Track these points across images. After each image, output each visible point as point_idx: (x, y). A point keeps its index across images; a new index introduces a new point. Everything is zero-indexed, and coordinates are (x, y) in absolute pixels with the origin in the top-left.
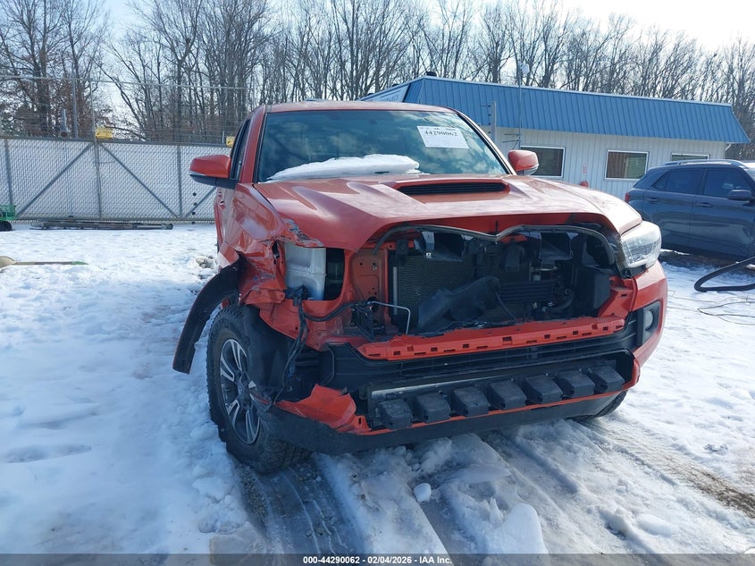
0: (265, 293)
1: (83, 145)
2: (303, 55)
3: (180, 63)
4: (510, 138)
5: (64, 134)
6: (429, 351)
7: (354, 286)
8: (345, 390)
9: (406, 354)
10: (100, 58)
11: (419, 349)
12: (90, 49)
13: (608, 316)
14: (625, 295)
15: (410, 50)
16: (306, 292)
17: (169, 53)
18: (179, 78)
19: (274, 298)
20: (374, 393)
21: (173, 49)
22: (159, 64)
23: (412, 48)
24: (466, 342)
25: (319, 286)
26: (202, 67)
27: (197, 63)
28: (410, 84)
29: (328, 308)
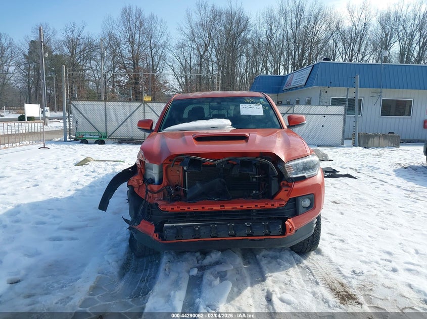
0: (135, 180)
1: (138, 104)
2: (268, 48)
3: (201, 57)
4: (376, 94)
5: (130, 99)
6: (186, 209)
7: (168, 180)
8: (153, 222)
9: (176, 209)
10: (165, 56)
11: (181, 208)
12: (160, 52)
13: (278, 200)
14: (287, 190)
15: (331, 41)
16: (152, 181)
17: (196, 51)
18: (200, 65)
19: (138, 183)
20: (165, 225)
21: (198, 50)
22: (191, 58)
23: (332, 41)
24: (203, 206)
25: (156, 179)
26: (214, 58)
27: (210, 56)
28: (314, 65)
29: (158, 188)
